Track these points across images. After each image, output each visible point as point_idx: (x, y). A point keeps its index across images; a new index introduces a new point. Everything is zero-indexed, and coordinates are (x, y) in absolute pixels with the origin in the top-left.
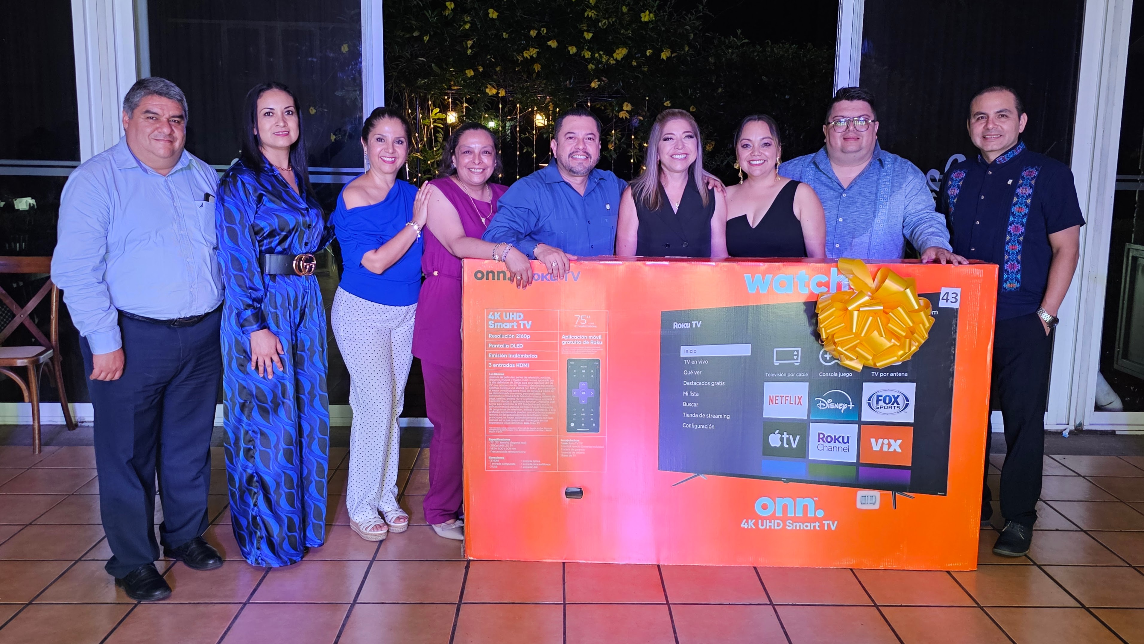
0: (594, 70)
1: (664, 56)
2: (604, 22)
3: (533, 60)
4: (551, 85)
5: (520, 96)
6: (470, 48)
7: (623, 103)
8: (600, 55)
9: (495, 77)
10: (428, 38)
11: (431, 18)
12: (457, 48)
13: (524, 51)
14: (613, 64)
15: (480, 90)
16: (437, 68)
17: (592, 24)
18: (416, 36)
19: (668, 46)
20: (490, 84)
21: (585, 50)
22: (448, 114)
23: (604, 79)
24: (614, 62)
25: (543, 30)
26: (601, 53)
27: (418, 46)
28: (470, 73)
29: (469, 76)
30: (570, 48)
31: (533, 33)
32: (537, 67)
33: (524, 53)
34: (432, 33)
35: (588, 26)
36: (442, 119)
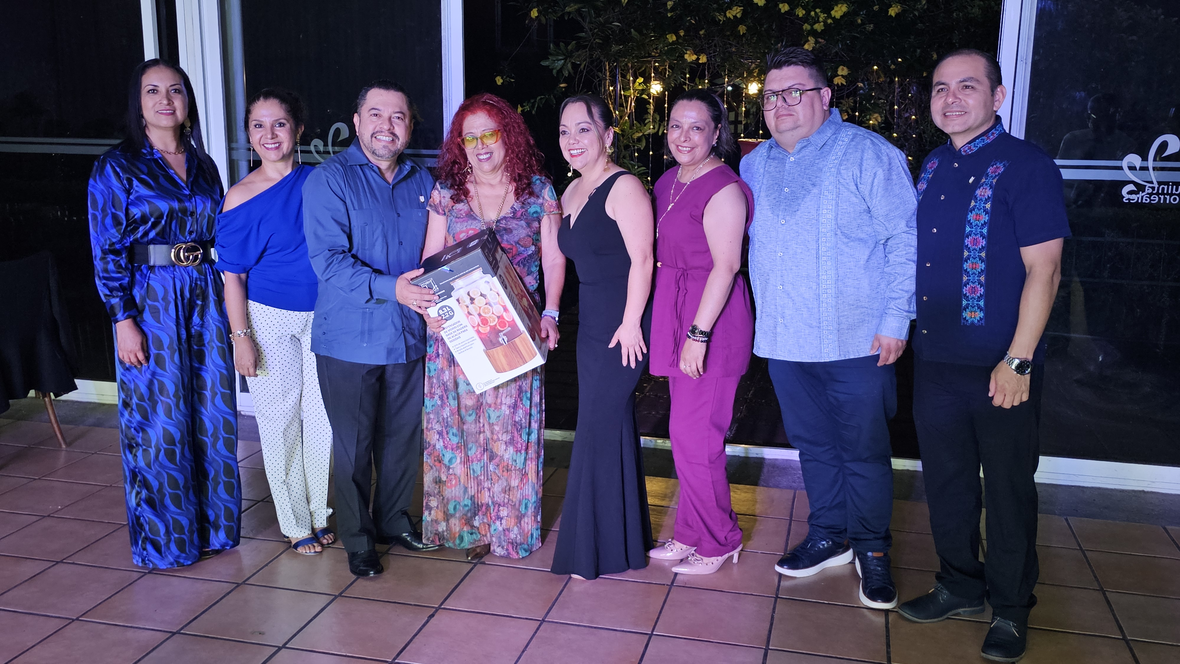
0: (808, 31)
1: (892, 12)
3: (737, 20)
6: (671, 10)
7: (839, 67)
8: (816, 13)
9: (697, 41)
12: (659, 10)
13: (727, 9)
14: (831, 24)
15: (680, 56)
16: (636, 33)
20: (691, 50)
21: (799, 8)
22: (652, 84)
23: (820, 41)
24: (833, 21)
26: (818, 10)
28: (671, 38)
29: (671, 41)
30: (781, 6)
32: (742, 29)
33: (727, 12)
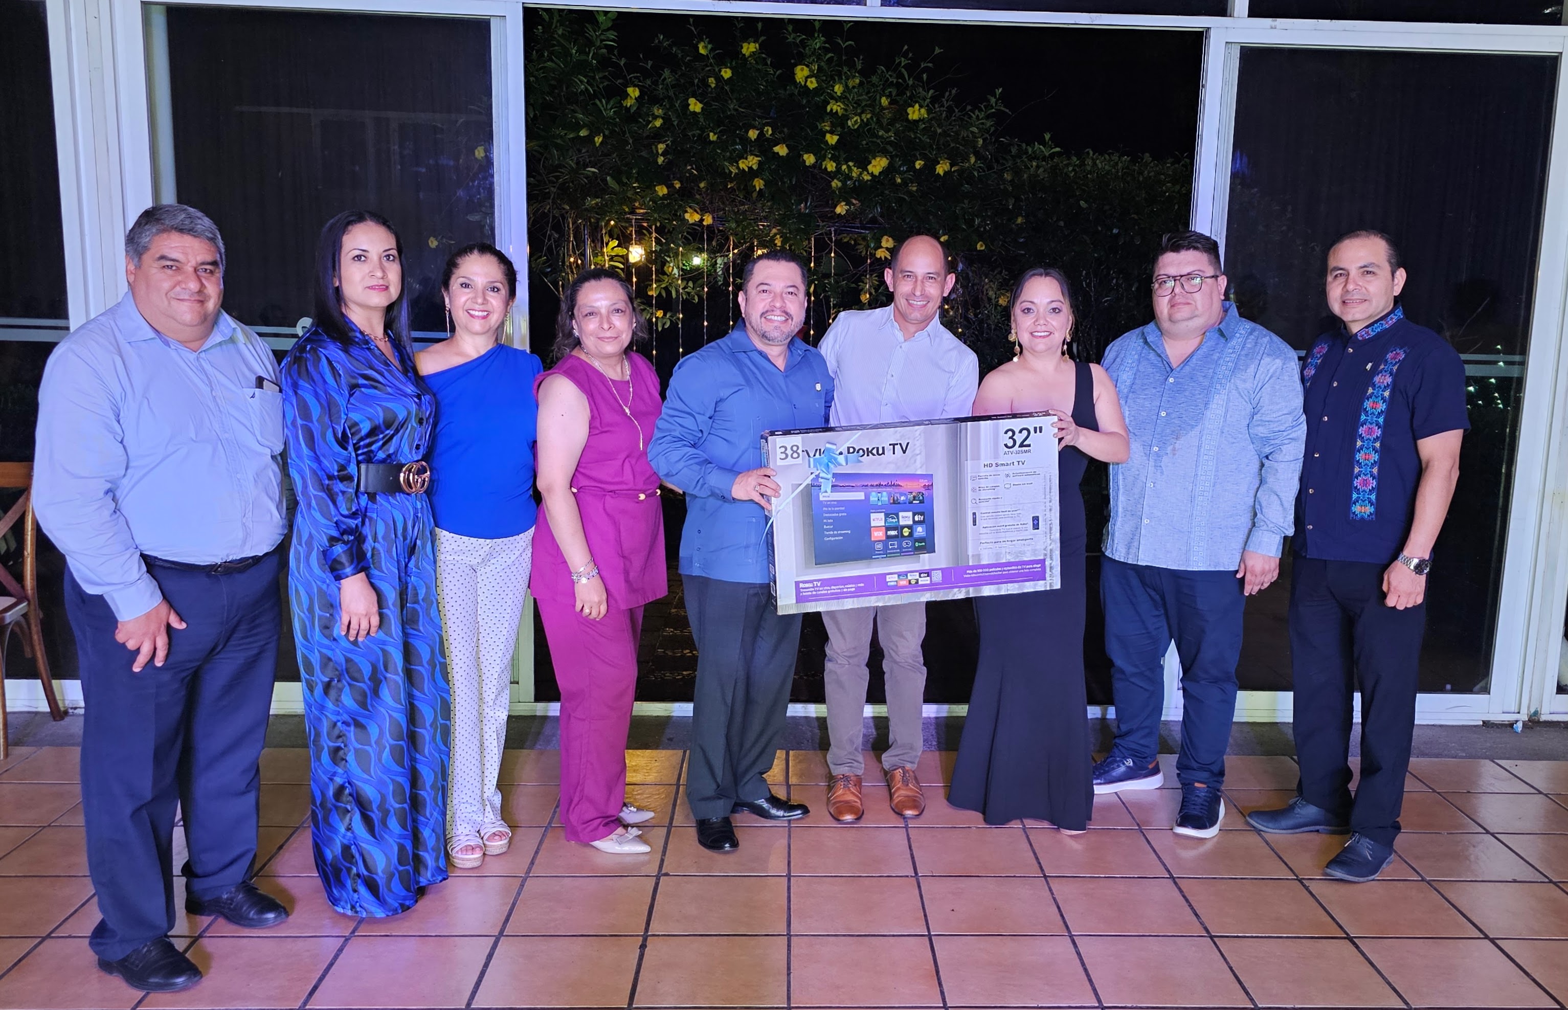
0: (840, 189)
1: (941, 169)
2: (855, 119)
3: (752, 173)
4: (779, 210)
5: (734, 225)
6: (663, 155)
7: (882, 237)
8: (849, 167)
9: (698, 196)
10: (601, 139)
11: (605, 110)
12: (644, 154)
13: (740, 159)
14: (868, 180)
15: (676, 215)
16: (614, 183)
17: (839, 122)
18: (584, 137)
19: (946, 156)
20: (690, 207)
21: (828, 160)
22: (631, 249)
23: (854, 201)
24: (869, 178)
25: (768, 130)
26: (851, 164)
27: (587, 151)
28: (662, 190)
29: (661, 194)
30: (805, 156)
31: (753, 134)
32: (758, 184)
33: (740, 162)
34: (607, 132)
35: (833, 125)
36: (622, 256)
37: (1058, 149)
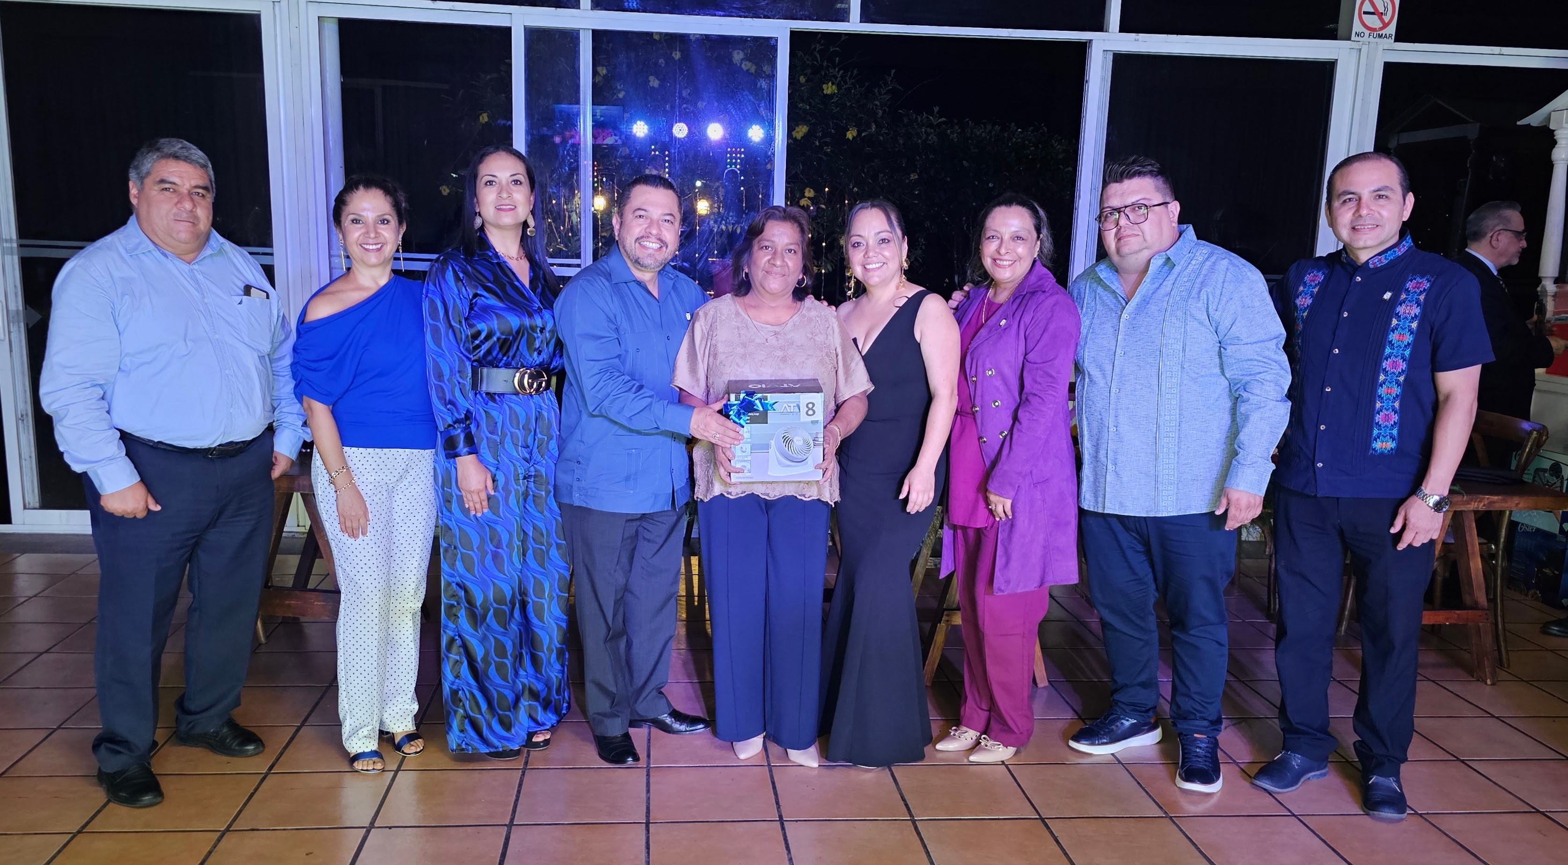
7: (805, 188)
19: (854, 124)
24: (793, 142)
37: (943, 119)
